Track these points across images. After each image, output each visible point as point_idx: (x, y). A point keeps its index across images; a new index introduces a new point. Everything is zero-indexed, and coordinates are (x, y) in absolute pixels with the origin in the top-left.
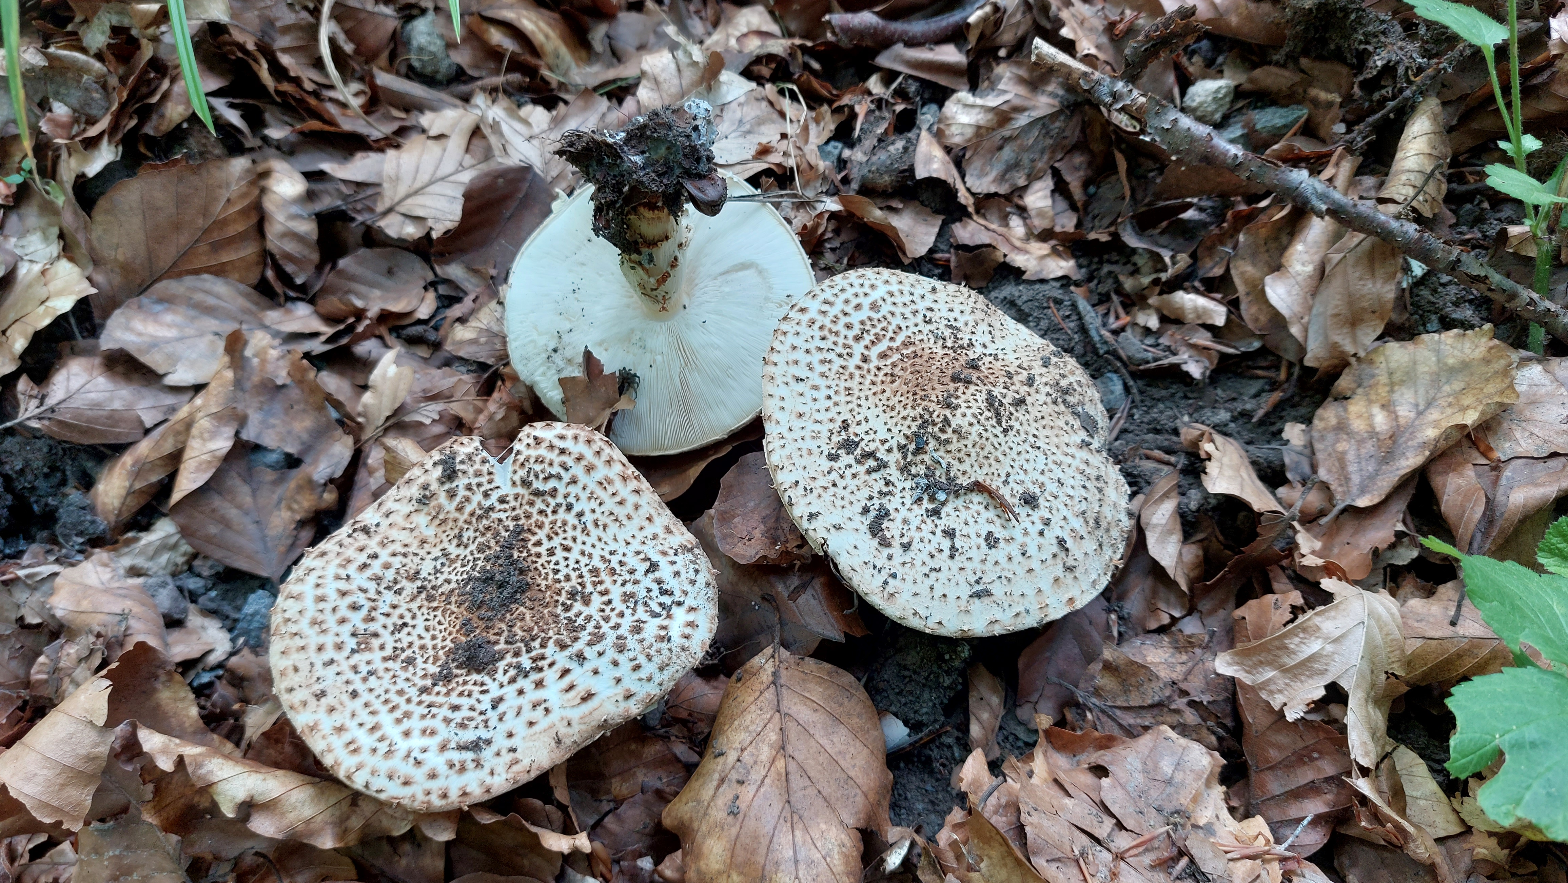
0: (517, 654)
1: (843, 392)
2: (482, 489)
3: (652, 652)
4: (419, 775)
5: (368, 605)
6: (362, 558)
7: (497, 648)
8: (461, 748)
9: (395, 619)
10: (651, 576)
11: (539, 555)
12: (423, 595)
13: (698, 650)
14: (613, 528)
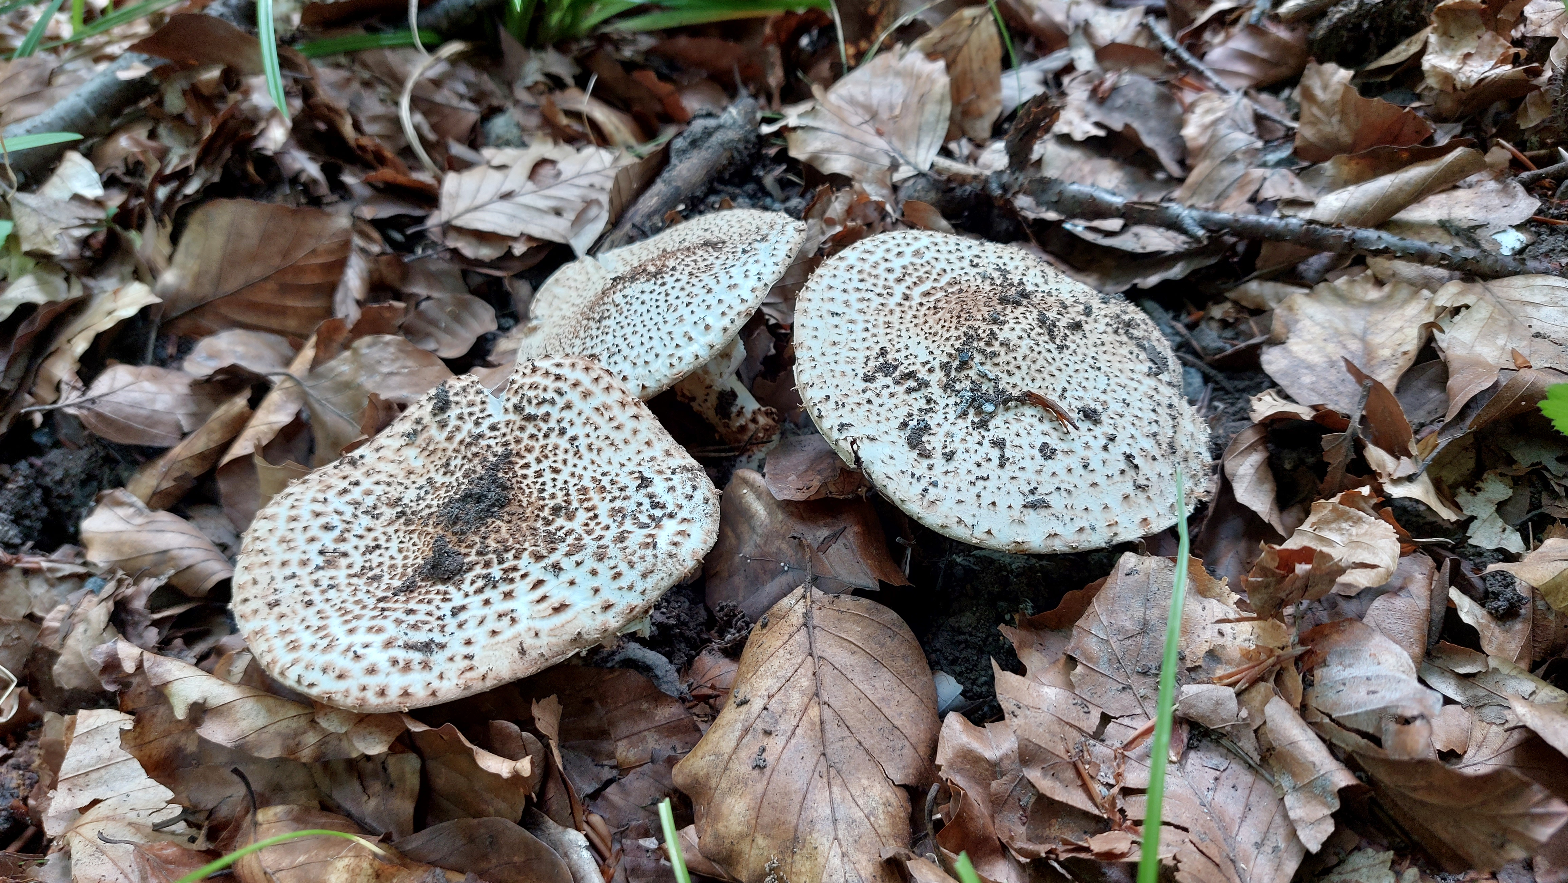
0: (487, 565)
1: (882, 326)
2: (474, 418)
3: (635, 559)
4: (356, 669)
5: (342, 526)
6: (345, 484)
7: (467, 560)
8: (408, 647)
9: (369, 541)
10: (643, 491)
11: (525, 477)
12: (402, 520)
13: (688, 558)
14: (608, 452)
